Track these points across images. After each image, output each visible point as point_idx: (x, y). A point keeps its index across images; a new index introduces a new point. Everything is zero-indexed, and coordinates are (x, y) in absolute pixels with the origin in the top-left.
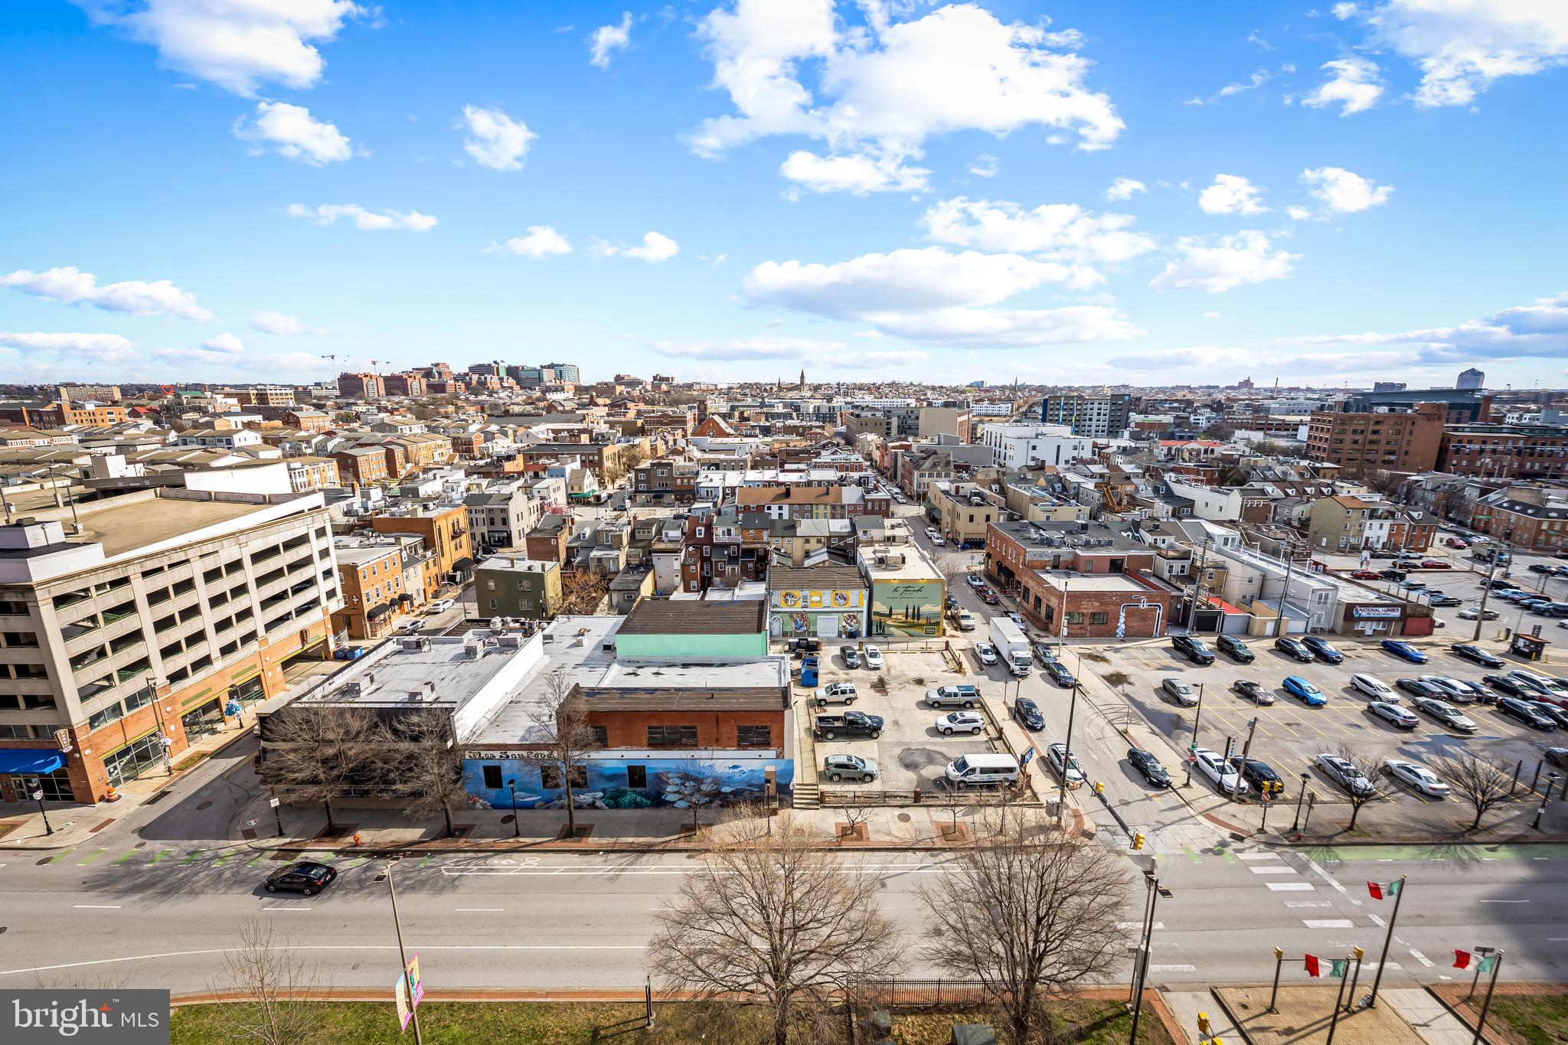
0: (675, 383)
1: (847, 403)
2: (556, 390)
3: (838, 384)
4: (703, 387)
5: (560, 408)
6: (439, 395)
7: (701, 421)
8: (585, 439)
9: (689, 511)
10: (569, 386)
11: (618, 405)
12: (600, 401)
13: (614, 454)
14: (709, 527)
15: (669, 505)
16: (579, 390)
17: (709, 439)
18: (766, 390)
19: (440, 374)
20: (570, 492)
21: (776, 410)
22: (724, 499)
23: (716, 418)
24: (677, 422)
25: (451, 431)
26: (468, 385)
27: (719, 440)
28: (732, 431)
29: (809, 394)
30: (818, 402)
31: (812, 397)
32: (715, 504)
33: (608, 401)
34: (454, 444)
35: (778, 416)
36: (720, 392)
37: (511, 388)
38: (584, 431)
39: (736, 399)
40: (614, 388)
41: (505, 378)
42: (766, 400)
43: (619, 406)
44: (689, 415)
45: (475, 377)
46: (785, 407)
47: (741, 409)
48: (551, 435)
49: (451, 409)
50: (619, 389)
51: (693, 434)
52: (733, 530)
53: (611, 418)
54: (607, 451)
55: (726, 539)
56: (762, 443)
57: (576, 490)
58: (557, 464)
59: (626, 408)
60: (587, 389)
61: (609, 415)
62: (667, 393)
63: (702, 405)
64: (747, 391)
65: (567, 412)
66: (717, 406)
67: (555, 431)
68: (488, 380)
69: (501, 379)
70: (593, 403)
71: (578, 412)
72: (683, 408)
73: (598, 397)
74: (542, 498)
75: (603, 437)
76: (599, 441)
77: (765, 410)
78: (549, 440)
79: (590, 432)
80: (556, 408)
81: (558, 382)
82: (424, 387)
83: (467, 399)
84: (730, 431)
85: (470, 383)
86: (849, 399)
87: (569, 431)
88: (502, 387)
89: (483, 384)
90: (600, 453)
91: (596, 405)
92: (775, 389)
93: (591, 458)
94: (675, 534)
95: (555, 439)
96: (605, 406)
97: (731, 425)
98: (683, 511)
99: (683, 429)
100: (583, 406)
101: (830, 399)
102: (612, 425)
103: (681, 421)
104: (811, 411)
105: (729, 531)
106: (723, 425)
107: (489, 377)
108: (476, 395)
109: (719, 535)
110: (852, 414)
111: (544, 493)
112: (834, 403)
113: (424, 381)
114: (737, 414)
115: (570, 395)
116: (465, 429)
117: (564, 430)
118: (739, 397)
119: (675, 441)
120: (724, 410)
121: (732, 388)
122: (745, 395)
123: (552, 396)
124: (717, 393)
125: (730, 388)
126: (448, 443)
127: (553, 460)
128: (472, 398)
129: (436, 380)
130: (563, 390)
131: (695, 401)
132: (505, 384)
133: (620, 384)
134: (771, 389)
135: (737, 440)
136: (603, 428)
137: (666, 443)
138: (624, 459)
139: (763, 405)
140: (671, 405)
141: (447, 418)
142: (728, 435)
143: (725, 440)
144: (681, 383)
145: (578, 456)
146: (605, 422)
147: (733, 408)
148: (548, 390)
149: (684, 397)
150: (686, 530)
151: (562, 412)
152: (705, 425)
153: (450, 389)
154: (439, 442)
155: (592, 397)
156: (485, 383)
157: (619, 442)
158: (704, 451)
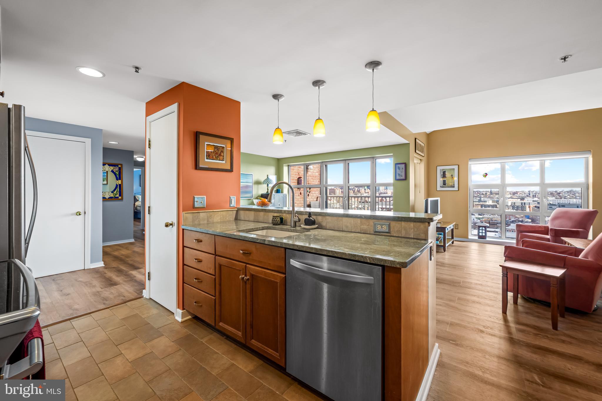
1: (533, 201)
3: (529, 191)
18: (483, 194)
21: (487, 203)
29: (510, 196)
30: (514, 200)
31: (511, 198)
35: (489, 206)
37: (368, 192)
41: (367, 189)
42: (482, 199)
46: (493, 202)
56: (476, 218)
69: (365, 189)
77: (481, 203)
81: (385, 190)
82: (340, 192)
86: (536, 199)
88: (365, 192)
92: (488, 193)
101: (523, 199)
104: (510, 204)
110: (535, 207)
112: (526, 201)
132: (366, 191)
134: (486, 193)
139: (480, 201)
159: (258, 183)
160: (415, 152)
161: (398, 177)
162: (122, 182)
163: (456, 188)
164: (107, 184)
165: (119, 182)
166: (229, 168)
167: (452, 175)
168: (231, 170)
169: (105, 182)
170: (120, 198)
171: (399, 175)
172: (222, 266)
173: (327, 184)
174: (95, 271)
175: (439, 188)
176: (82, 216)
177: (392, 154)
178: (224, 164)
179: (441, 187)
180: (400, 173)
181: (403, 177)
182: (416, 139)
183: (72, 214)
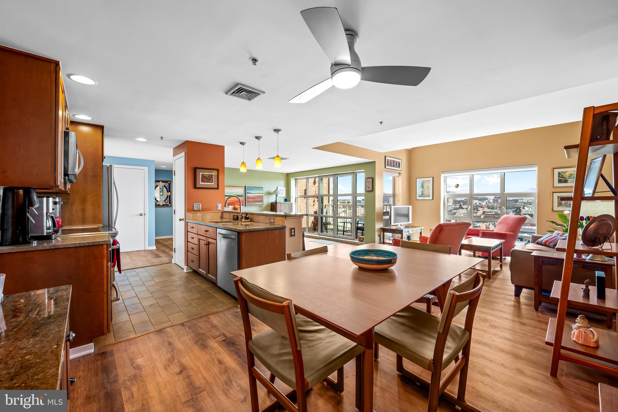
159: (269, 194)
160: (385, 168)
161: (367, 189)
162: (171, 194)
163: (431, 198)
164: (163, 195)
165: (169, 194)
166: (216, 187)
167: (428, 186)
168: (218, 188)
169: (162, 194)
170: (170, 205)
171: (368, 187)
172: (200, 240)
173: (337, 194)
174: (151, 251)
175: (418, 198)
176: (143, 216)
177: (364, 170)
178: (213, 184)
179: (419, 196)
180: (368, 185)
181: (371, 189)
182: (385, 157)
183: (138, 215)
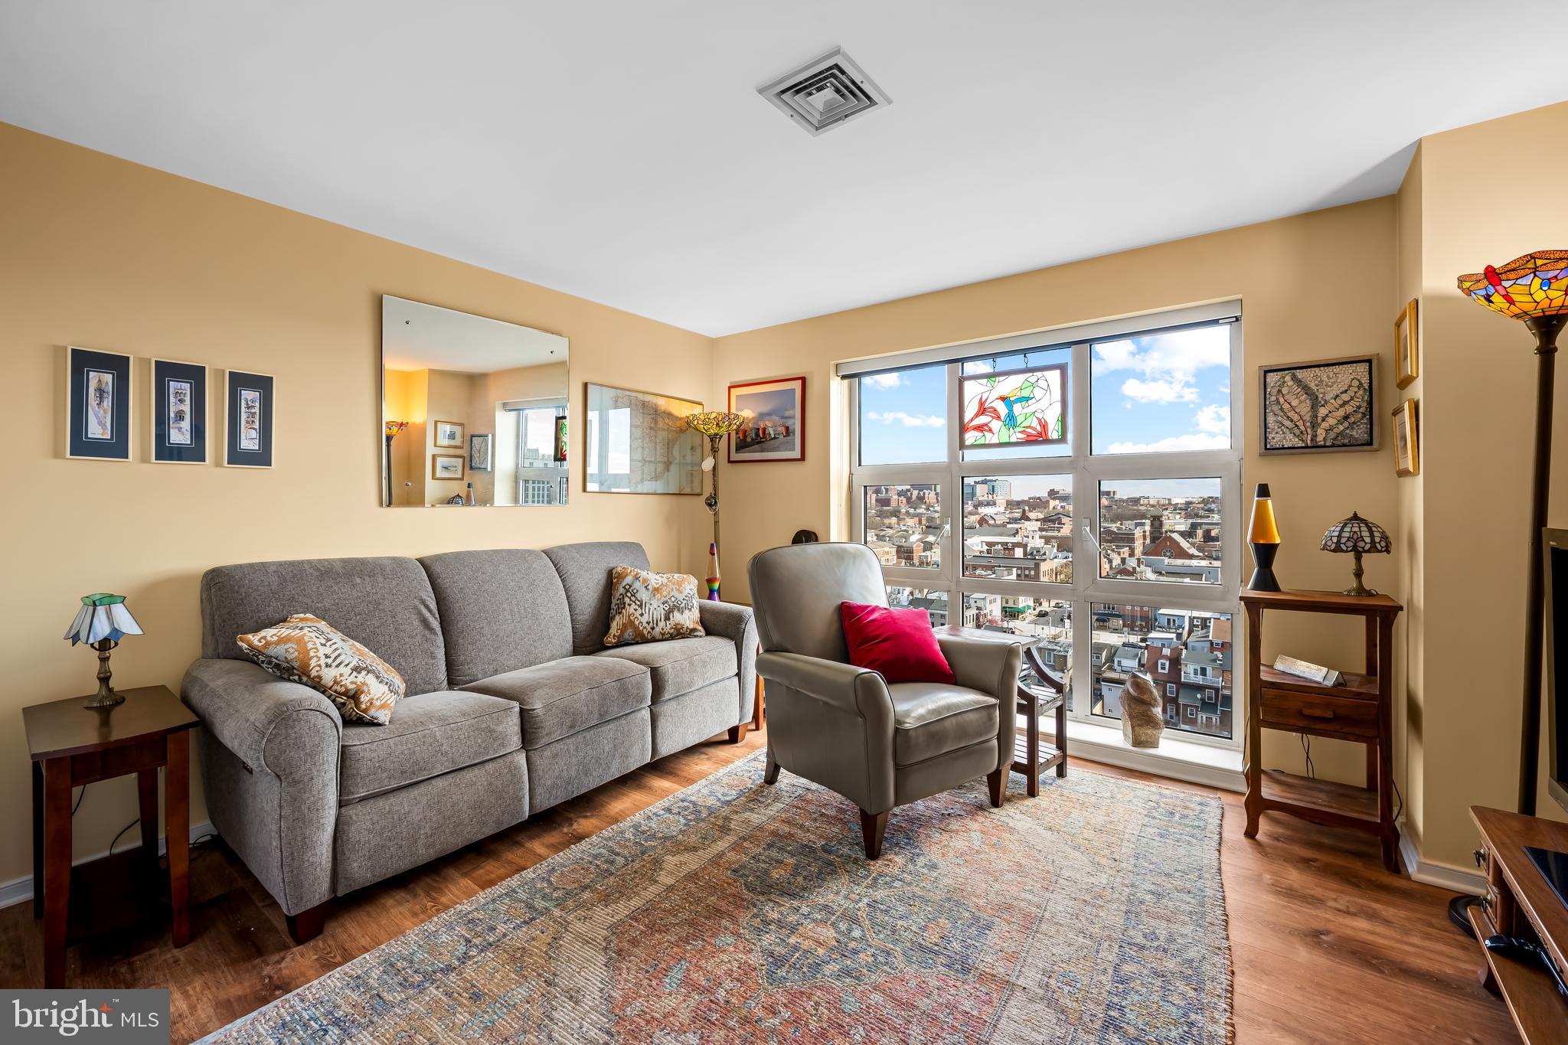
0: (1117, 497)
2: (988, 504)
4: (1152, 502)
5: (991, 522)
6: (885, 508)
7: (1154, 540)
8: (1019, 553)
9: (1143, 640)
10: (1001, 500)
11: (1051, 521)
12: (1032, 515)
13: (1052, 570)
14: (1175, 662)
15: (1115, 631)
16: (1011, 505)
17: (1167, 560)
19: (887, 490)
20: (1005, 605)
22: (1190, 632)
23: (1176, 536)
24: (1122, 540)
25: (895, 540)
26: (909, 500)
27: (1179, 562)
28: (1196, 553)
32: (1179, 636)
33: (1041, 516)
34: (898, 552)
36: (1176, 507)
38: (1018, 545)
39: (1197, 516)
40: (1048, 502)
43: (1053, 521)
44: (1138, 533)
45: (915, 493)
47: (1207, 527)
48: (985, 548)
49: (894, 520)
50: (1053, 503)
51: (1144, 554)
52: (1209, 671)
53: (1044, 533)
54: (1045, 567)
55: (1199, 680)
57: (1011, 604)
58: (993, 576)
59: (1060, 523)
60: (1019, 504)
61: (1041, 530)
62: (1109, 507)
63: (1157, 521)
64: (1213, 506)
65: (999, 526)
66: (1175, 524)
67: (990, 544)
68: (926, 496)
70: (1025, 517)
71: (1009, 526)
72: (1129, 524)
73: (1030, 511)
74: (978, 608)
75: (1038, 551)
76: (1034, 558)
78: (983, 552)
79: (1025, 546)
80: (987, 522)
83: (907, 512)
84: (1193, 551)
85: (911, 498)
87: (1003, 544)
89: (921, 499)
90: (1037, 567)
91: (1028, 519)
93: (1027, 572)
94: (1131, 664)
95: (988, 552)
96: (1037, 520)
97: (1193, 544)
98: (1134, 639)
99: (1130, 548)
100: (1015, 520)
102: (1048, 540)
103: (1128, 539)
105: (1204, 671)
106: (1184, 544)
107: (927, 492)
108: (915, 509)
109: (1189, 673)
111: (980, 604)
113: (874, 496)
114: (1200, 533)
115: (1002, 509)
116: (907, 538)
117: (998, 543)
118: (1201, 513)
119: (1123, 560)
120: (1182, 528)
121: (1191, 503)
122: (1211, 511)
123: (983, 510)
124: (1171, 508)
125: (1188, 503)
126: (894, 550)
127: (989, 572)
128: (912, 511)
129: (883, 495)
130: (994, 504)
131: (1143, 516)
133: (1054, 499)
135: (1204, 563)
136: (1037, 542)
137: (1110, 561)
138: (1063, 576)
140: (1113, 521)
141: (891, 528)
142: (1191, 557)
143: (1187, 562)
144: (1125, 497)
145: (1015, 570)
146: (1041, 537)
147: (1194, 526)
148: (980, 504)
149: (1128, 513)
150: (1145, 661)
151: (993, 526)
152: (1160, 542)
153: (894, 503)
154: (887, 549)
155: (1024, 511)
156: (923, 498)
157: (1056, 557)
158: (1160, 574)
